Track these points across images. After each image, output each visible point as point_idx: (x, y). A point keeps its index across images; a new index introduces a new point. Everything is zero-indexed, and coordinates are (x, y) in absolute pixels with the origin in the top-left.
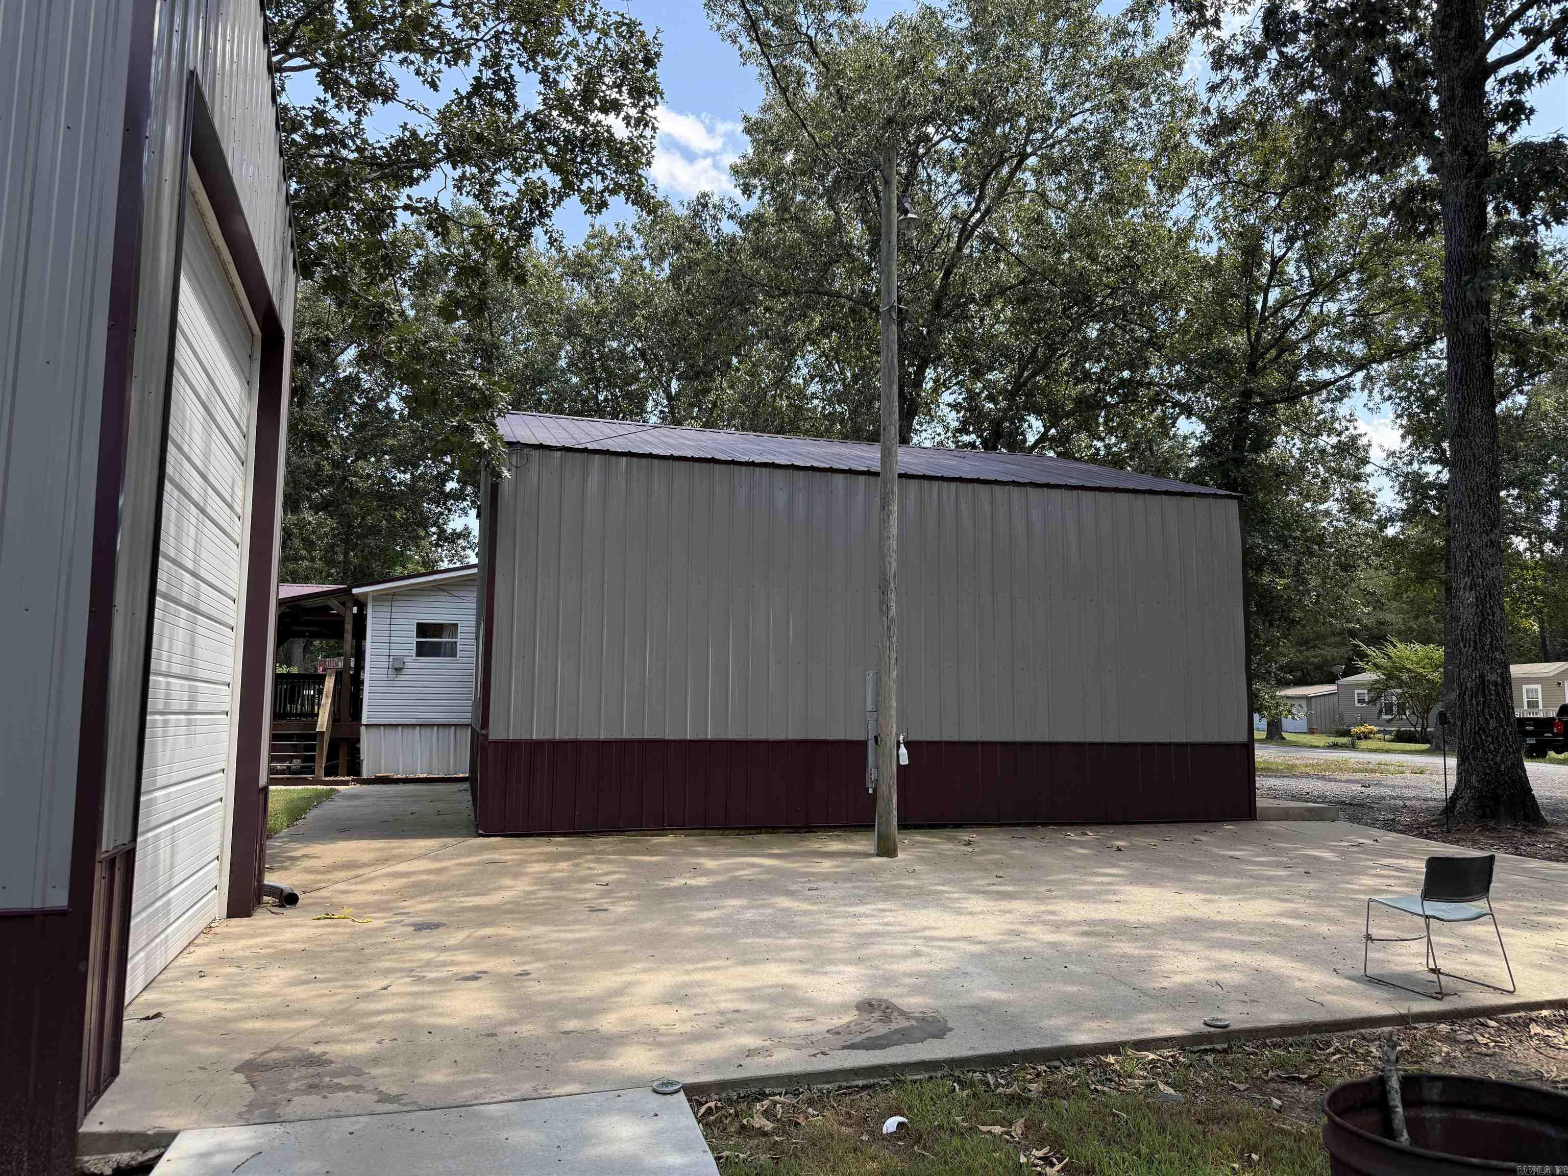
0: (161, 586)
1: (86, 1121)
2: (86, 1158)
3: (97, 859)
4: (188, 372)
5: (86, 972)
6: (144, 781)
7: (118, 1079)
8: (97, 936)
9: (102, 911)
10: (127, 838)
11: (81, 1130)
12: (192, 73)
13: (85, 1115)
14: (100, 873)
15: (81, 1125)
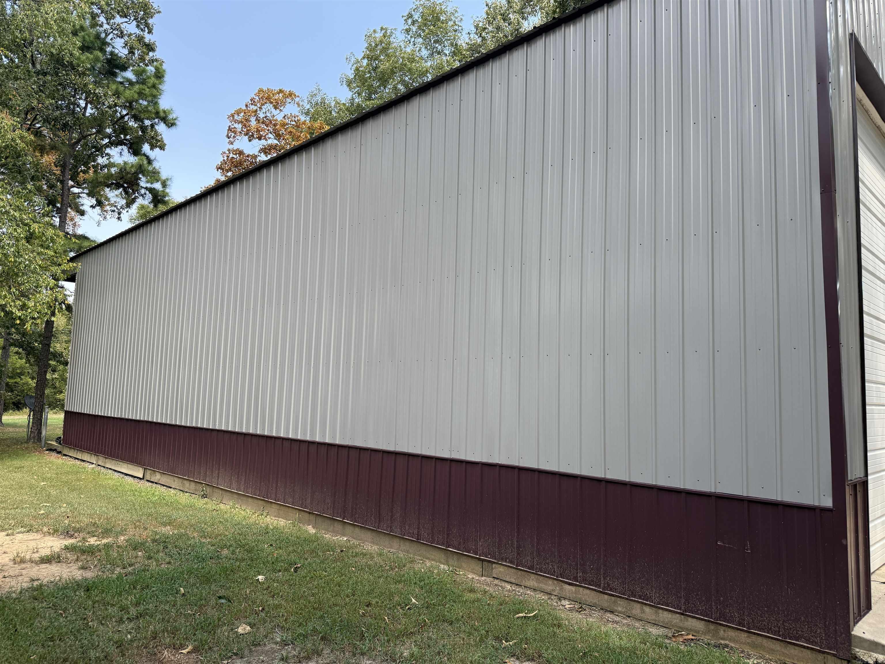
0: (866, 331)
1: (855, 629)
2: (857, 650)
3: (846, 484)
4: (868, 204)
5: (847, 545)
6: (868, 444)
7: (871, 612)
8: (850, 526)
9: (852, 513)
10: (862, 475)
11: (853, 633)
12: (852, 35)
13: (854, 625)
14: (848, 491)
15: (853, 630)
